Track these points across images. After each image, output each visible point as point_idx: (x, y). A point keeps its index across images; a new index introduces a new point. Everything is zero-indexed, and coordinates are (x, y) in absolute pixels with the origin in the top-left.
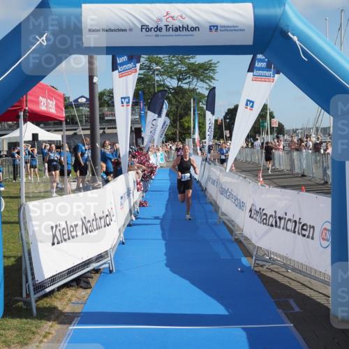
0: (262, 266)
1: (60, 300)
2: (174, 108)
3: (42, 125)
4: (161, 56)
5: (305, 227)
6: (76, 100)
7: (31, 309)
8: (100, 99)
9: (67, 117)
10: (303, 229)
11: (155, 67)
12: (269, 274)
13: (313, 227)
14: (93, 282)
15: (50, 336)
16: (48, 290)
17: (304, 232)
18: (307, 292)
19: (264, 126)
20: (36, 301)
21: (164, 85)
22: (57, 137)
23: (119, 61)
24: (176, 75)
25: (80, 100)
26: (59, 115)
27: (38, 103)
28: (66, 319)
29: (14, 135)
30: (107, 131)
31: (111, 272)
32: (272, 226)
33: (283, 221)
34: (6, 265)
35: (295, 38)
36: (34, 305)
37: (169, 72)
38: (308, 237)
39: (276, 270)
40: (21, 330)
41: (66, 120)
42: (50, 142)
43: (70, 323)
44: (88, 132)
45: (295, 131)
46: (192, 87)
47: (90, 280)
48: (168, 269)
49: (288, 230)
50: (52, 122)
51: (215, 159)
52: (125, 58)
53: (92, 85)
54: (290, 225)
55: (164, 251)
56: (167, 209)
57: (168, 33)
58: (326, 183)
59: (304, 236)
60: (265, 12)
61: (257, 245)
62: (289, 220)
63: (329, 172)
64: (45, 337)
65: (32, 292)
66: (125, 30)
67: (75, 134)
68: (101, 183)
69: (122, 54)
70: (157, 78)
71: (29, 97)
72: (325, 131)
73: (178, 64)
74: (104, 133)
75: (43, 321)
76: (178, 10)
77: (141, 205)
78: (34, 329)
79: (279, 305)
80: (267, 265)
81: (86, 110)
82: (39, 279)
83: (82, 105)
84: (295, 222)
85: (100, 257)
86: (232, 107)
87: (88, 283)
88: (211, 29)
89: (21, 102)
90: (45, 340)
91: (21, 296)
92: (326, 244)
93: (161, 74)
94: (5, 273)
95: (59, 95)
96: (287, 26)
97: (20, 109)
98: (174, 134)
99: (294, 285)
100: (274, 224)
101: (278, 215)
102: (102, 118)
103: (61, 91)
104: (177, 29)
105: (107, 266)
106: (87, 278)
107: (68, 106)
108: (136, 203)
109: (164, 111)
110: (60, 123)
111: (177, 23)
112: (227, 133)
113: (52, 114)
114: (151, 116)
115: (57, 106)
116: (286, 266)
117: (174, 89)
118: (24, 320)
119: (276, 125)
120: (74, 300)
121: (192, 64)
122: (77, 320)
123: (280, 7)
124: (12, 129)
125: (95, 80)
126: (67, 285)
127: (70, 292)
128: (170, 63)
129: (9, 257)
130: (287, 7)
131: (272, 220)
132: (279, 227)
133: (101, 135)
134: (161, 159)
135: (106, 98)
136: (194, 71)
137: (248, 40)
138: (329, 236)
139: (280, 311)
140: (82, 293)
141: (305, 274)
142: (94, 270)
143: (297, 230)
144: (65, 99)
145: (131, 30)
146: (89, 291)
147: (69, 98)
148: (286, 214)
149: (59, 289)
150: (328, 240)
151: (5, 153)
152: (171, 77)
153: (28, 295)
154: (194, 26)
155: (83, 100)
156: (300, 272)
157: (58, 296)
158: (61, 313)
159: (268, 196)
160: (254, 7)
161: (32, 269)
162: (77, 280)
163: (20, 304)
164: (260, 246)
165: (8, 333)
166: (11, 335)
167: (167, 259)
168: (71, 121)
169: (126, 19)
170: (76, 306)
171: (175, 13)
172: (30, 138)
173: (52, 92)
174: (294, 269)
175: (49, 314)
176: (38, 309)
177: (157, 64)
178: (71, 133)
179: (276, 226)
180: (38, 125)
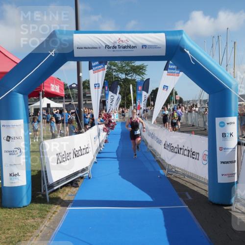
0: (171, 175)
1: (62, 193)
2: (123, 90)
3: (52, 99)
4: (117, 62)
5: (194, 154)
6: (71, 86)
7: (46, 199)
8: (83, 85)
9: (65, 95)
10: (193, 154)
11: (113, 67)
12: (175, 179)
13: (198, 153)
14: (80, 184)
15: (57, 213)
16: (55, 188)
17: (193, 156)
18: (195, 189)
19: (172, 99)
20: (49, 194)
21: (118, 77)
22: (60, 105)
23: (93, 64)
24: (124, 72)
25: (73, 86)
26: (61, 93)
27: (50, 87)
28: (65, 204)
29: (37, 104)
30: (88, 102)
31: (89, 178)
32: (176, 153)
33: (182, 150)
34: (33, 174)
35: (188, 52)
36: (48, 196)
37: (121, 70)
38: (196, 159)
39: (178, 177)
40: (41, 210)
41: (65, 97)
42: (57, 108)
43: (67, 206)
44: (77, 103)
45: (188, 102)
46: (133, 78)
47: (78, 183)
48: (120, 176)
49: (185, 155)
50: (58, 98)
51: (145, 117)
52: (97, 63)
53: (79, 78)
54: (186, 153)
55: (118, 167)
56: (119, 144)
57: (120, 49)
58: (206, 129)
59: (194, 158)
60: (171, 38)
61: (168, 163)
62: (186, 150)
63: (207, 124)
64: (53, 213)
65: (47, 190)
66: (97, 48)
67: (70, 104)
68: (84, 130)
69: (95, 61)
70: (114, 74)
71: (45, 84)
72: (205, 101)
73: (125, 66)
74: (86, 103)
75: (53, 205)
76: (125, 37)
77: (106, 141)
78: (48, 209)
79: (181, 196)
80: (174, 174)
81: (76, 91)
82: (50, 182)
83: (74, 88)
84: (189, 151)
85: (83, 170)
86: (155, 89)
87: (77, 184)
88: (143, 47)
89: (41, 86)
90: (54, 215)
91: (41, 191)
92: (205, 162)
93: (116, 71)
94: (32, 179)
95: (61, 83)
96: (184, 45)
97: (40, 91)
98: (124, 104)
99: (188, 185)
100: (177, 151)
101: (179, 147)
102: (84, 95)
103: (63, 81)
104: (124, 47)
105: (87, 175)
106: (76, 181)
107: (66, 89)
108: (103, 141)
109: (118, 92)
110: (62, 98)
111: (124, 44)
112: (152, 103)
113: (58, 93)
114: (111, 94)
115: (60, 89)
116: (184, 175)
117: (123, 79)
118: (43, 205)
119: (178, 99)
120: (69, 193)
121: (133, 66)
122: (71, 204)
123: (180, 35)
124: (36, 101)
125: (81, 75)
126: (66, 185)
127: (67, 189)
128: (122, 66)
129: (34, 171)
130: (184, 35)
131: (176, 150)
132: (180, 154)
133: (84, 104)
134: (117, 117)
135: (87, 84)
136: (134, 70)
137: (163, 53)
138: (207, 158)
139: (180, 199)
140: (74, 189)
141: (194, 179)
142: (80, 177)
143: (189, 155)
144: (65, 85)
145: (100, 48)
146: (77, 188)
147: (67, 84)
148: (184, 146)
149: (61, 187)
150: (206, 161)
151: (32, 114)
152: (122, 73)
153: (45, 191)
154: (134, 46)
155: (75, 85)
156: (192, 178)
157: (61, 191)
158: (63, 201)
159: (174, 137)
160: (166, 35)
161: (47, 177)
162: (71, 183)
163: (40, 195)
164: (170, 164)
165: (34, 212)
166: (35, 212)
167: (120, 171)
168: (68, 97)
169: (97, 41)
170: (71, 197)
171: (124, 39)
172: (46, 106)
173: (57, 81)
174: (188, 176)
175: (56, 201)
176: (50, 198)
177: (114, 66)
178: (68, 103)
179: (178, 153)
180: (50, 99)
